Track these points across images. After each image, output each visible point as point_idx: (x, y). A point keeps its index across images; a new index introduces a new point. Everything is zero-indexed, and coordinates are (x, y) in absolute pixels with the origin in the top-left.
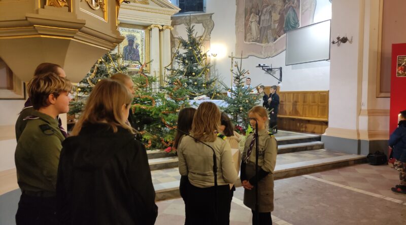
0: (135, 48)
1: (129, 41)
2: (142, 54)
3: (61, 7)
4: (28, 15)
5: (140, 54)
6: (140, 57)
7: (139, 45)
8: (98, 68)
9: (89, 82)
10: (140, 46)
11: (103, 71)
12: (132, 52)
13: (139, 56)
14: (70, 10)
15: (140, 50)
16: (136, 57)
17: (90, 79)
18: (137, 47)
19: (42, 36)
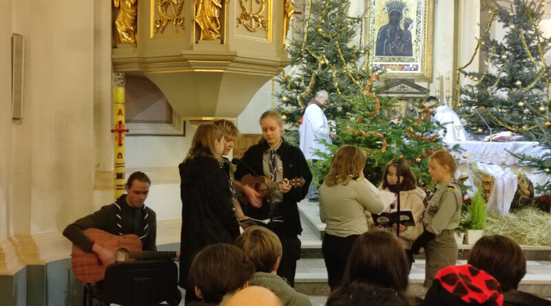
0: (403, 28)
1: (391, 15)
2: (418, 40)
3: (214, 39)
4: (184, 52)
5: (413, 41)
6: (414, 47)
7: (411, 21)
8: (317, 77)
9: (300, 103)
10: (414, 24)
11: (326, 82)
12: (397, 37)
13: (410, 45)
14: (222, 42)
15: (413, 32)
16: (405, 47)
17: (301, 98)
18: (407, 25)
19: (196, 70)
